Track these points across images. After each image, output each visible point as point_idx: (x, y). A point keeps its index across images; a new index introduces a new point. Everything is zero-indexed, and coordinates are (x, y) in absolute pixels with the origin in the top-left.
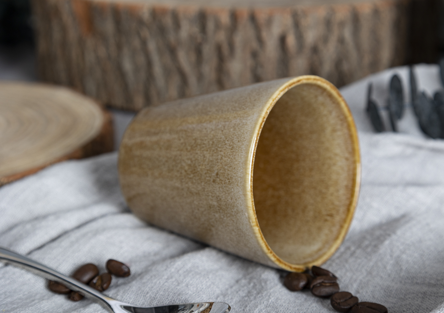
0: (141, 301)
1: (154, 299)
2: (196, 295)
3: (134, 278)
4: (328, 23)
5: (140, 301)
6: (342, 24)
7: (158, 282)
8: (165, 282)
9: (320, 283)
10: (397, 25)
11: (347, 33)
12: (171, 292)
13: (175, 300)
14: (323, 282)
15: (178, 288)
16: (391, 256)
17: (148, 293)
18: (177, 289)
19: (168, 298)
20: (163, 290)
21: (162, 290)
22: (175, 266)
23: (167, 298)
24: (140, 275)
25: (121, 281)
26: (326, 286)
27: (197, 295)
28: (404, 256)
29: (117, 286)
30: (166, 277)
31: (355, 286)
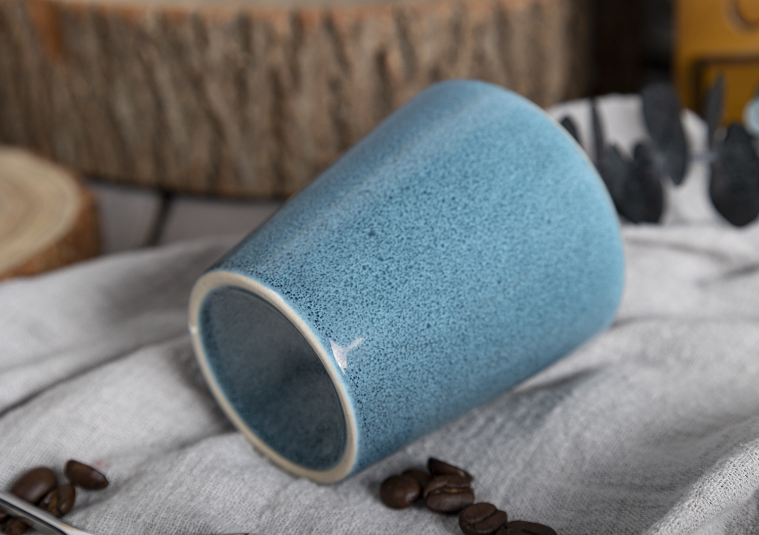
0: (129, 531)
1: (151, 528)
2: (223, 516)
3: (117, 488)
4: (456, 29)
5: (127, 532)
6: (479, 30)
7: (157, 495)
8: (169, 495)
9: (440, 488)
10: (572, 28)
11: (489, 46)
12: (180, 513)
13: (187, 527)
14: (445, 486)
15: (193, 504)
16: (566, 434)
17: (139, 516)
18: (189, 506)
19: (175, 524)
20: (166, 509)
21: (164, 509)
22: (185, 462)
23: (173, 525)
24: (126, 484)
25: (94, 495)
26: (450, 494)
27: (225, 516)
28: (588, 435)
29: (86, 505)
30: (170, 484)
31: (502, 490)
